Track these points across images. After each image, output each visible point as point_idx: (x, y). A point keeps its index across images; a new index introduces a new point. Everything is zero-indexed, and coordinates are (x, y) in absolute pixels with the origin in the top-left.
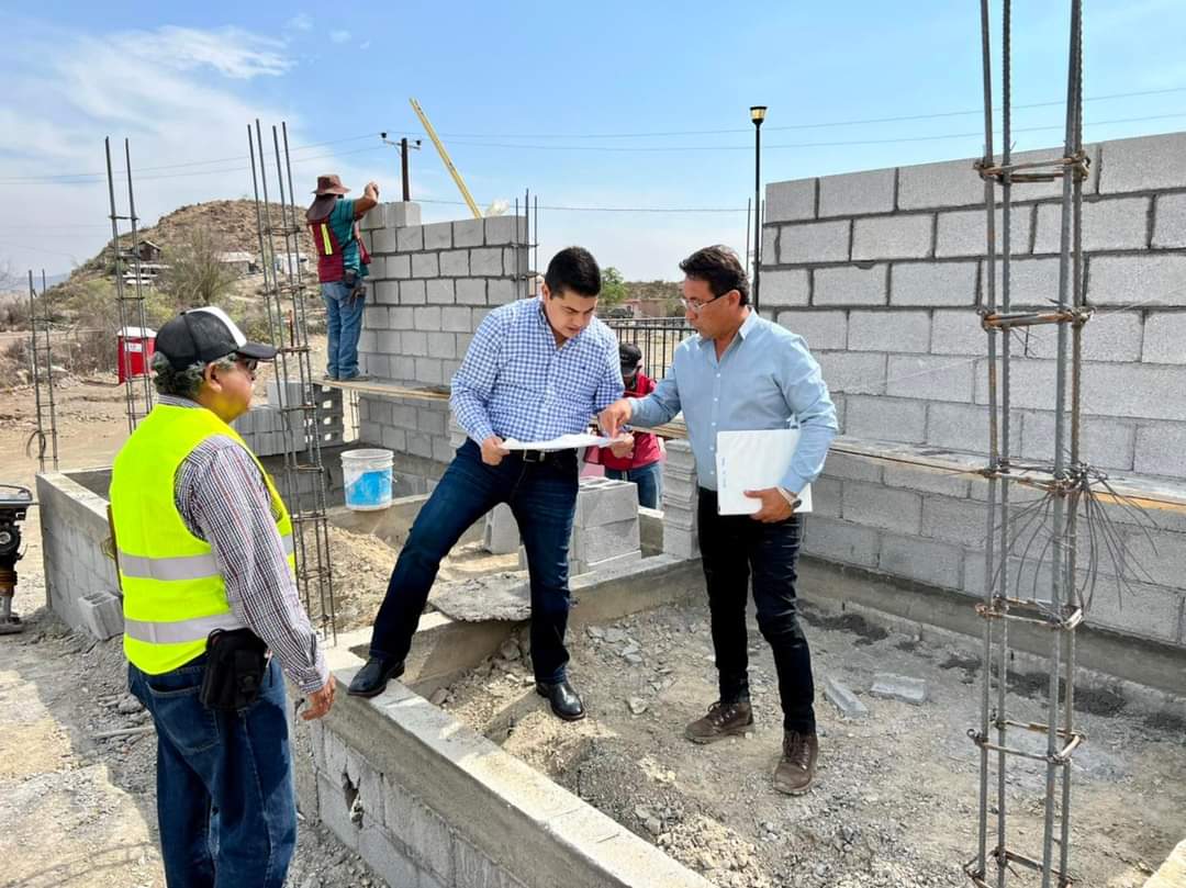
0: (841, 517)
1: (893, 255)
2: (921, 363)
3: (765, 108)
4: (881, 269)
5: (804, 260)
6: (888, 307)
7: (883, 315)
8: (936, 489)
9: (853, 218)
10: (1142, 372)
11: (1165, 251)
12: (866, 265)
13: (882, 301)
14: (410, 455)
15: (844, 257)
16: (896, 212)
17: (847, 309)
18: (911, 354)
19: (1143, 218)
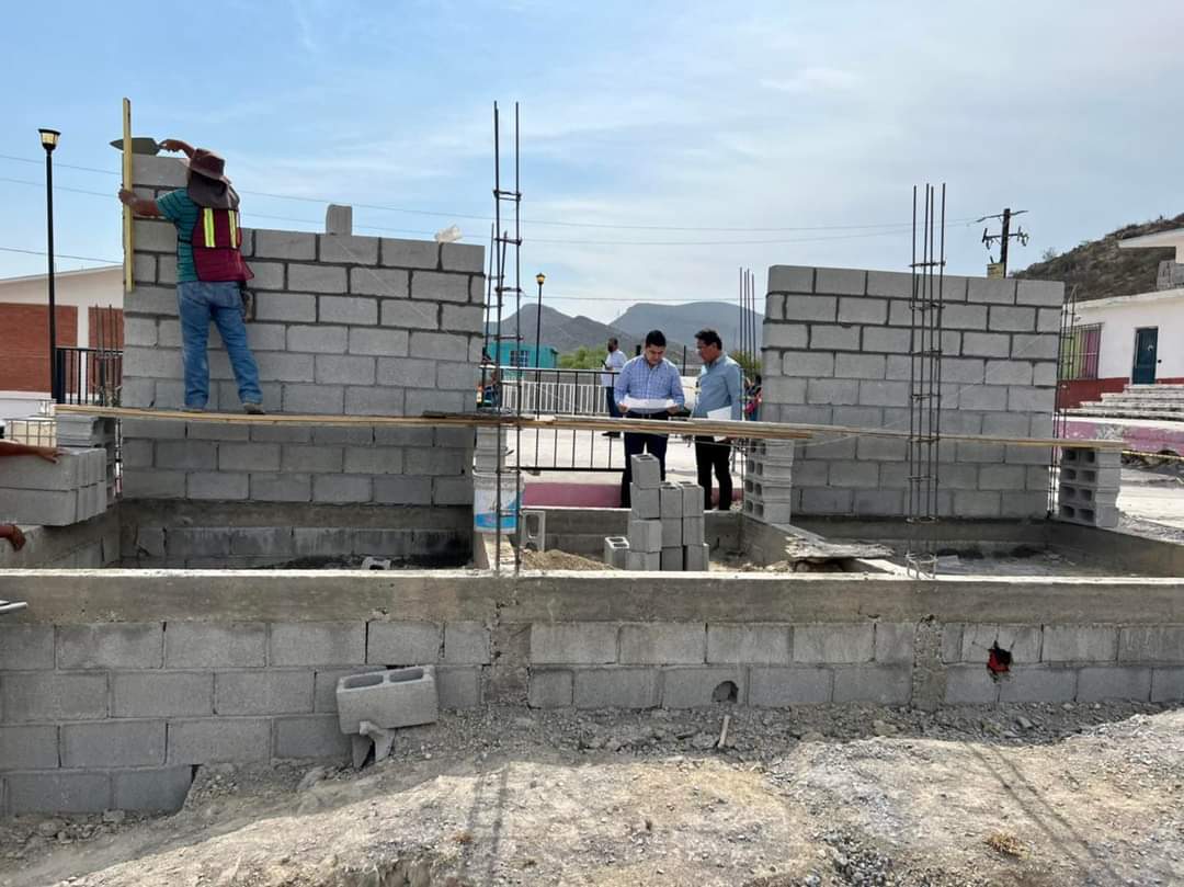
0: (828, 484)
1: (864, 321)
2: (880, 385)
3: (58, 134)
4: (856, 329)
5: (805, 319)
6: (861, 352)
7: (858, 356)
8: (888, 458)
9: (839, 296)
10: (986, 388)
11: (993, 332)
12: (847, 325)
13: (857, 348)
14: (258, 503)
15: (833, 320)
16: (866, 296)
17: (834, 352)
18: (874, 380)
19: (985, 316)
